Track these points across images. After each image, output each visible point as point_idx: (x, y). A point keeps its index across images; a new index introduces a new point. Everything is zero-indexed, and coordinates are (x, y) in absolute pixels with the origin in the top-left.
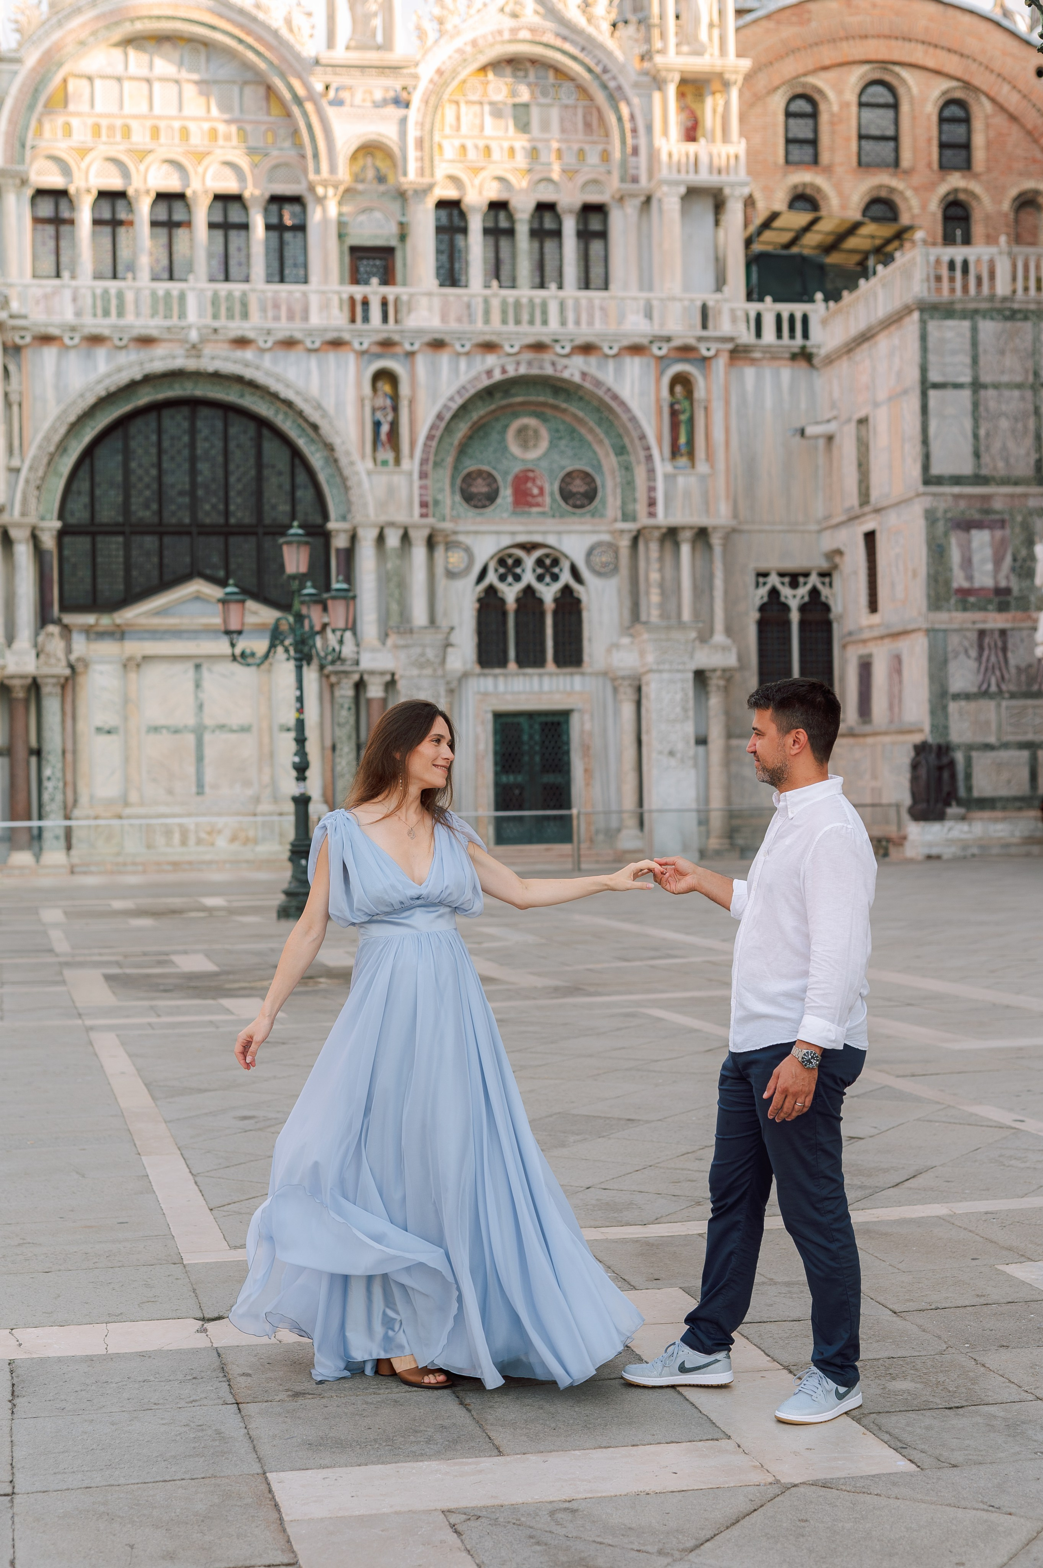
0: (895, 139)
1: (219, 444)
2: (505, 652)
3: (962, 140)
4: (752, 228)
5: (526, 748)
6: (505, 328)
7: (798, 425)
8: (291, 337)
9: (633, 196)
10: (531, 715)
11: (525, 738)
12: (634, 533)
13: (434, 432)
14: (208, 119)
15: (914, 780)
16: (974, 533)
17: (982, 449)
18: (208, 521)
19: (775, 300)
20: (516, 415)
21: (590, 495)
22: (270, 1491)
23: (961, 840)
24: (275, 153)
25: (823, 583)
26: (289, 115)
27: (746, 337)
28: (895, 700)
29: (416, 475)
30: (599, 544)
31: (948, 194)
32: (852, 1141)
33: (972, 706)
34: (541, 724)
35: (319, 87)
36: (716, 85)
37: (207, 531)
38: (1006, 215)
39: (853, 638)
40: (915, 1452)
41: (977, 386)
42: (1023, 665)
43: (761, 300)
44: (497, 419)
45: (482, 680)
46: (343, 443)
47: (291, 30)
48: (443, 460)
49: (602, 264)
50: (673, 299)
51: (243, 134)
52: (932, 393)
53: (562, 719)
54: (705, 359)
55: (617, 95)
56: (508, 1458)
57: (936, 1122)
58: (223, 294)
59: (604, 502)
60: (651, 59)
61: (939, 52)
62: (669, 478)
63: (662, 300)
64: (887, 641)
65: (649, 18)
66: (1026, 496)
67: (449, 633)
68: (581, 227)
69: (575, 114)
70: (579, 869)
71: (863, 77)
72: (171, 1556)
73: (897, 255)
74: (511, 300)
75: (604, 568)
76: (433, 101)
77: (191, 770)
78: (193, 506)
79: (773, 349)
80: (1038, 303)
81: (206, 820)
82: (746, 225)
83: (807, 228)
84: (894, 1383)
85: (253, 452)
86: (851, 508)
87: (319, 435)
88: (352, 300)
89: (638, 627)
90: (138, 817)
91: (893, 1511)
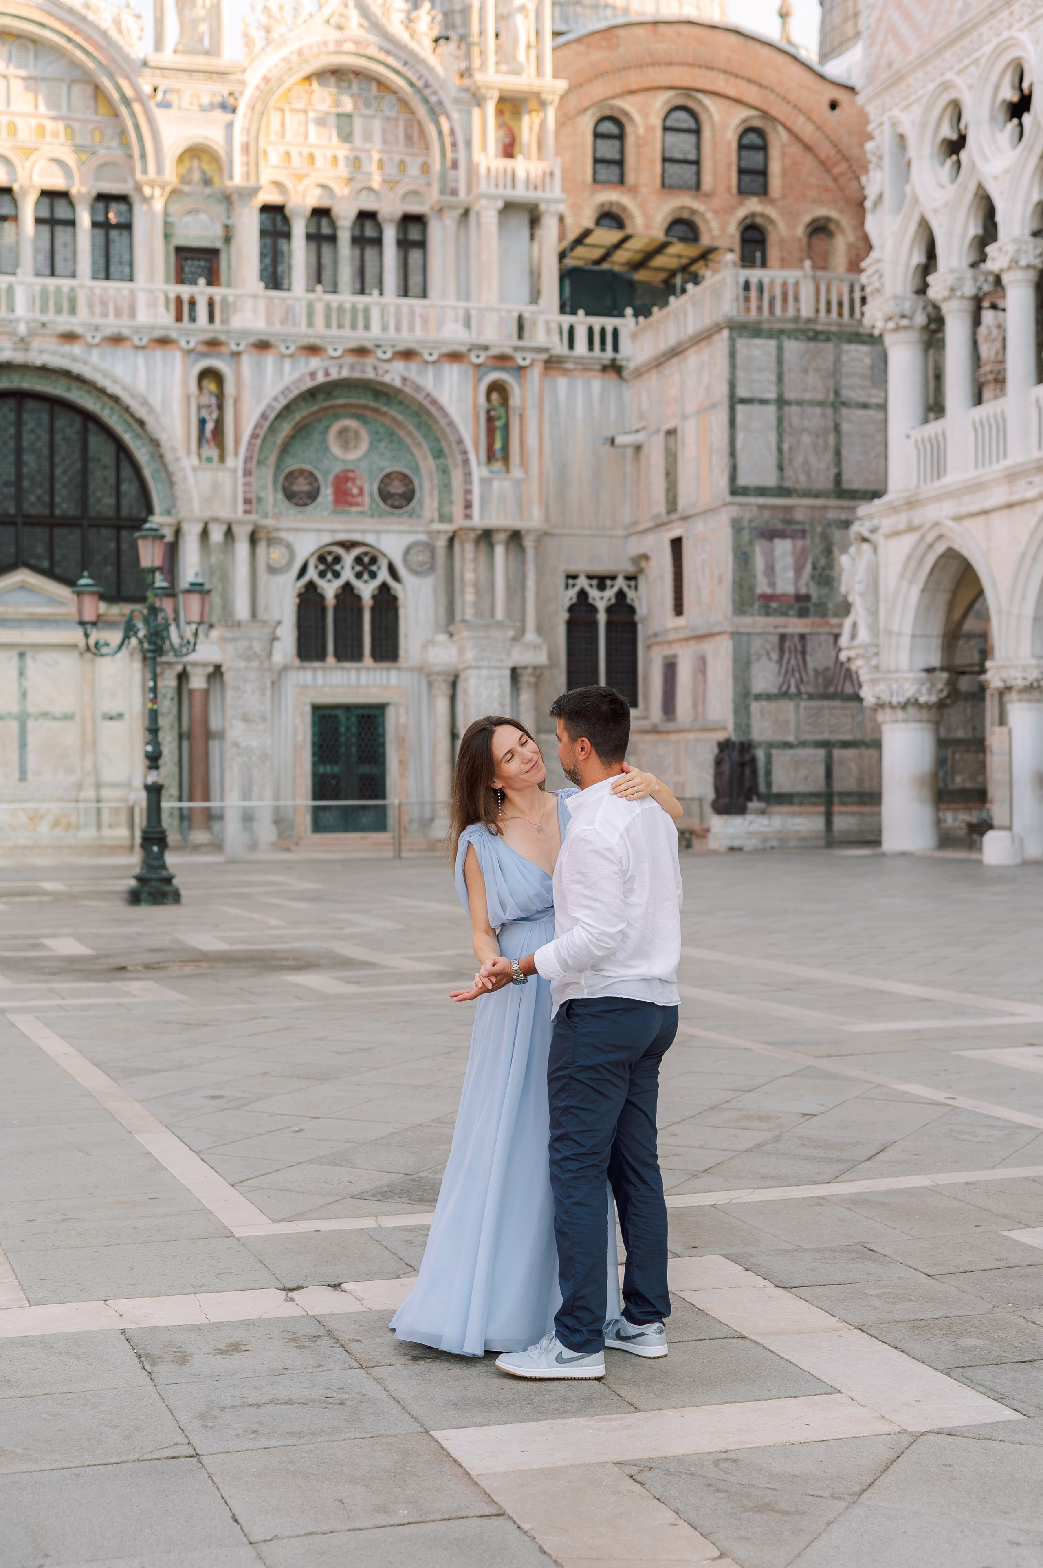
0: (697, 163)
1: (45, 437)
2: (324, 646)
3: (760, 167)
4: (566, 243)
5: (343, 739)
6: (328, 332)
7: (609, 434)
8: (119, 334)
9: (452, 208)
10: (348, 708)
11: (342, 729)
12: (450, 534)
13: (258, 431)
14: (35, 116)
15: (718, 775)
16: (777, 541)
17: (786, 462)
18: (33, 512)
19: (588, 314)
20: (337, 417)
21: (408, 496)
22: (443, 1448)
23: (761, 833)
24: (102, 151)
25: (629, 586)
26: (116, 115)
27: (560, 348)
28: (699, 699)
29: (240, 473)
30: (416, 544)
31: (746, 218)
32: (807, 1117)
33: (772, 706)
34: (358, 716)
35: (147, 89)
36: (533, 104)
37: (31, 522)
38: (800, 240)
39: (659, 639)
40: (1015, 1402)
41: (781, 402)
42: (821, 668)
43: (574, 312)
44: (319, 420)
45: (301, 673)
46: (169, 439)
47: (120, 31)
48: (266, 459)
49: (420, 273)
50: (490, 309)
51: (70, 131)
52: (740, 408)
53: (378, 712)
54: (521, 368)
55: (437, 109)
56: (648, 1414)
57: (876, 1099)
58: (51, 289)
59: (421, 503)
60: (471, 76)
61: (739, 82)
62: (485, 482)
63: (480, 310)
64: (691, 643)
65: (469, 37)
66: (825, 508)
67: (275, 627)
68: (401, 236)
69: (397, 126)
70: (400, 858)
71: (668, 102)
72: (382, 1509)
73: (708, 273)
74: (334, 305)
75: (421, 566)
76: (259, 107)
77: (14, 756)
78: (19, 496)
79: (585, 361)
80: (840, 325)
81: (29, 805)
82: (560, 240)
83: (618, 246)
84: (962, 1340)
85: (78, 445)
86: (659, 515)
87: (145, 431)
88: (179, 300)
89: (455, 626)
91: (1023, 1455)
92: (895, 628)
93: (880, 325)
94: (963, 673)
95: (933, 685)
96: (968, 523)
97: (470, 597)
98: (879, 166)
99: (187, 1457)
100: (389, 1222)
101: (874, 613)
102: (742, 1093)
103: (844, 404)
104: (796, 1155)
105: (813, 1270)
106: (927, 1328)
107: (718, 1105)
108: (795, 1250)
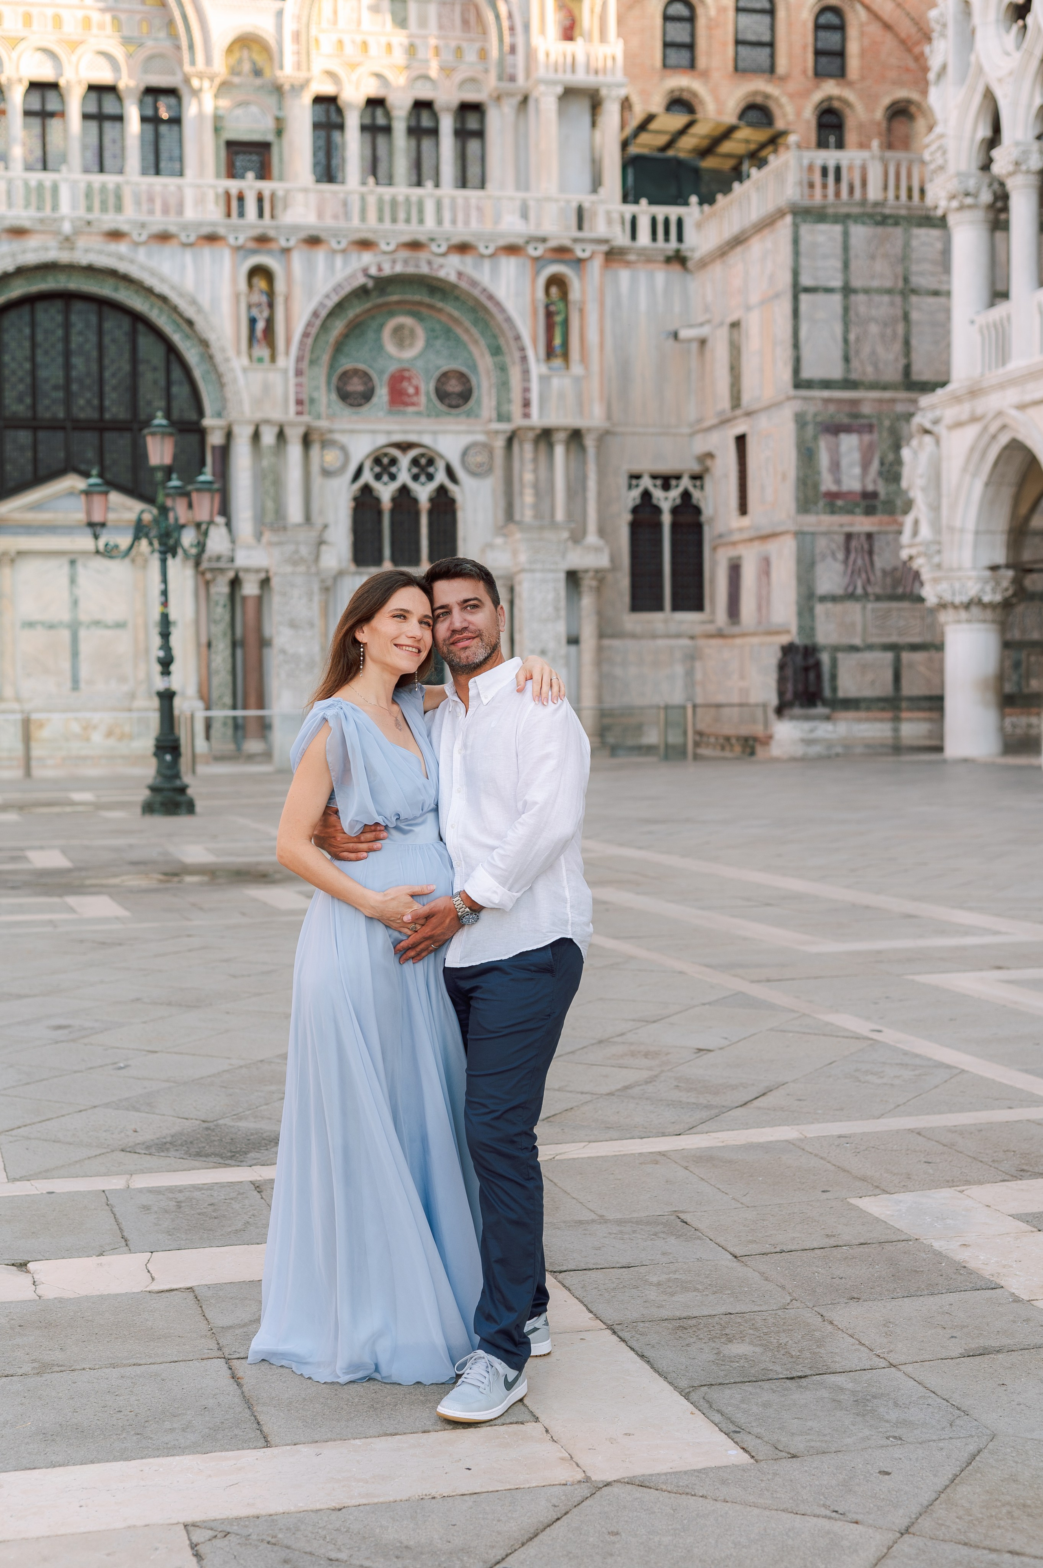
0: (771, 45)
1: (93, 338)
2: (380, 550)
3: (837, 47)
4: (629, 130)
6: (381, 226)
7: (671, 328)
8: (166, 231)
9: (510, 95)
12: (508, 434)
13: (309, 330)
14: (82, 7)
15: (781, 680)
16: (843, 436)
17: (852, 353)
18: (82, 415)
19: (651, 202)
20: (392, 314)
21: (466, 395)
23: (825, 740)
24: (150, 43)
25: (695, 486)
26: (164, 5)
27: (621, 239)
28: (763, 602)
29: (291, 373)
30: (474, 444)
31: (822, 102)
32: (702, 1053)
33: (838, 608)
37: (81, 426)
38: (879, 124)
39: (724, 540)
40: (749, 1438)
41: (847, 290)
42: (888, 568)
43: (636, 202)
44: (373, 318)
46: (218, 339)
48: (318, 358)
49: (479, 163)
50: (548, 199)
51: (117, 23)
52: (804, 298)
54: (580, 261)
56: (276, 1451)
57: (790, 1032)
58: (97, 187)
59: (479, 402)
62: (544, 380)
63: (538, 200)
64: (756, 544)
66: (893, 401)
67: (323, 531)
68: (458, 126)
69: (453, 11)
73: (771, 158)
74: (387, 198)
75: (478, 468)
77: (66, 665)
78: (68, 400)
79: (648, 252)
80: (909, 208)
81: (81, 715)
82: (623, 127)
83: (683, 131)
84: (730, 1346)
85: (127, 347)
86: (722, 412)
87: (194, 331)
88: (228, 195)
89: (512, 527)
90: (13, 712)
91: (720, 1519)
92: (958, 523)
93: (943, 204)
94: (1030, 571)
95: (998, 583)
96: (1032, 412)
97: (529, 498)
98: (943, 35)
100: (141, 1182)
101: (935, 508)
102: (645, 1023)
103: (914, 291)
104: (661, 1100)
105: (599, 1249)
106: (694, 1329)
107: (609, 1038)
108: (593, 1221)
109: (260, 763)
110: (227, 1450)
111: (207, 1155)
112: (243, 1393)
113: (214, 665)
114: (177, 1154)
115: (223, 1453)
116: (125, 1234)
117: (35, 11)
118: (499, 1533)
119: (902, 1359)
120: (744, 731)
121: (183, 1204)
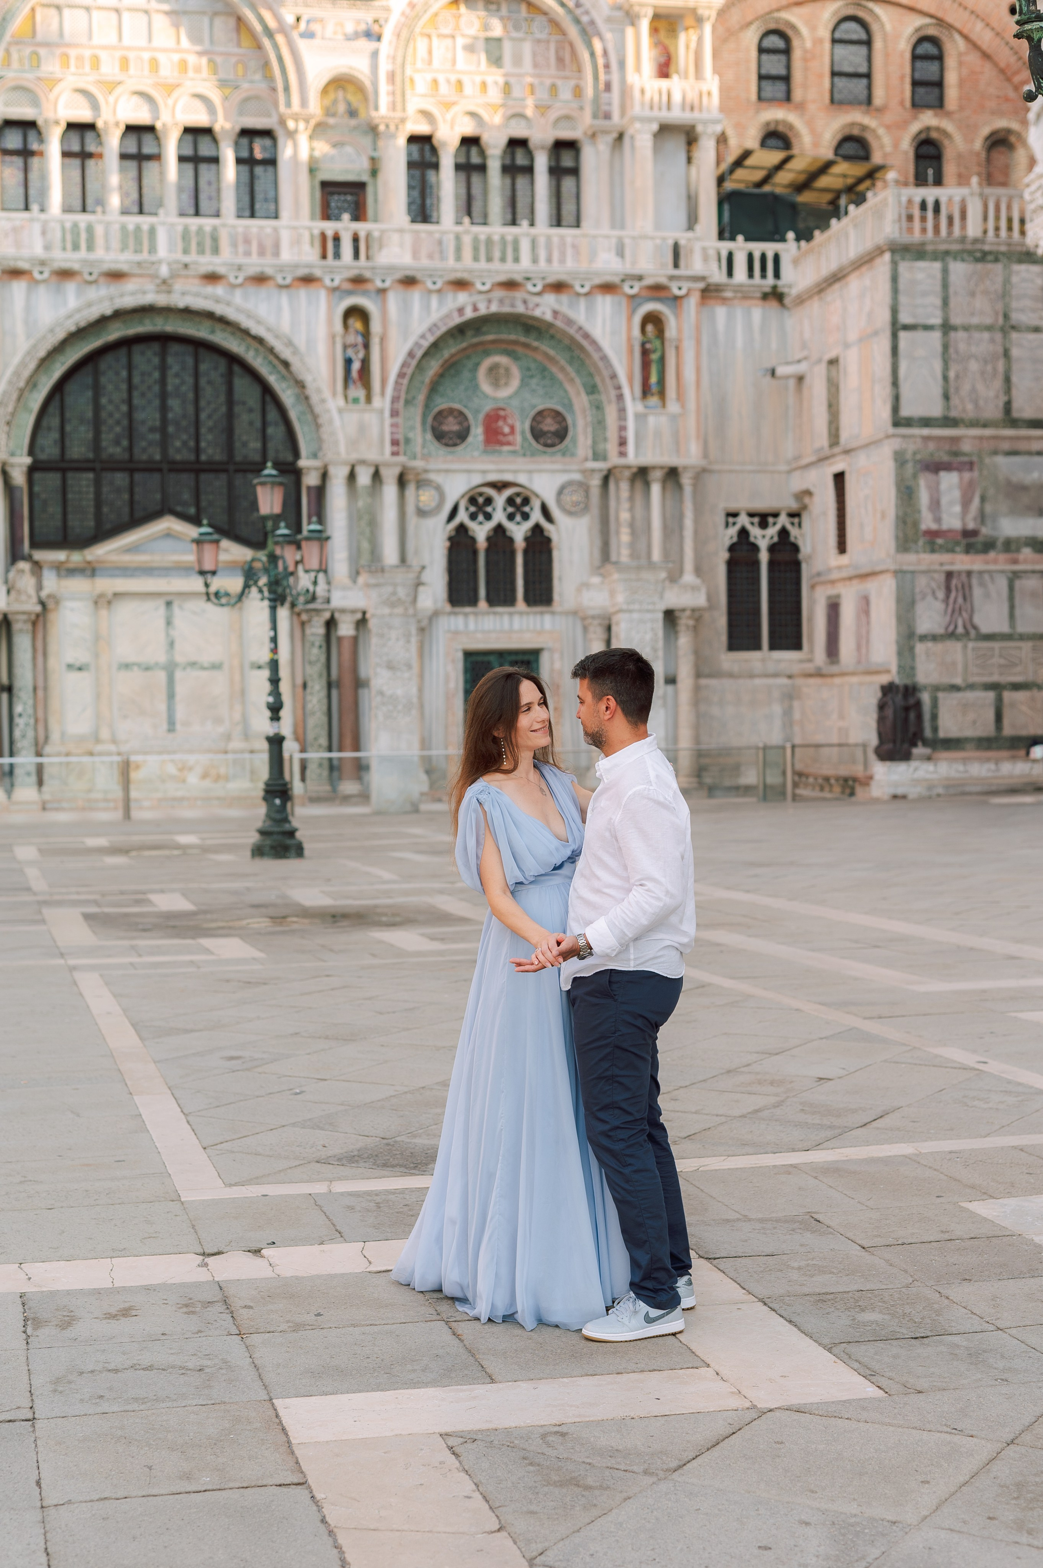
0: (868, 76)
1: (190, 380)
2: (476, 591)
3: (935, 78)
4: (724, 166)
6: (476, 266)
7: (769, 365)
8: (262, 273)
9: (605, 132)
10: (501, 654)
12: (605, 473)
13: (405, 370)
14: (178, 51)
15: (881, 720)
16: (943, 474)
17: (952, 391)
18: (178, 457)
19: (747, 239)
20: (487, 353)
21: (561, 434)
22: (277, 1416)
23: (926, 780)
24: (245, 85)
25: (793, 524)
26: (259, 47)
27: (718, 276)
28: (863, 641)
29: (387, 413)
30: (570, 483)
31: (920, 132)
32: (822, 1081)
33: (938, 647)
35: (290, 19)
36: (689, 21)
37: (177, 468)
38: (978, 154)
39: (822, 579)
40: (883, 1379)
41: (947, 328)
43: (733, 238)
44: (468, 357)
45: (452, 619)
46: (314, 380)
48: (414, 398)
49: (574, 201)
50: (644, 237)
51: (214, 67)
52: (903, 335)
53: (532, 658)
54: (677, 298)
55: (589, 29)
56: (500, 1385)
57: (902, 1063)
58: (193, 228)
59: (574, 441)
62: (640, 418)
63: (633, 238)
64: (855, 582)
66: (994, 438)
67: (420, 573)
68: (553, 164)
69: (548, 49)
71: (836, 12)
72: (187, 1477)
73: (869, 195)
74: (482, 237)
75: (575, 507)
76: (404, 34)
77: (162, 707)
78: (164, 443)
79: (744, 289)
80: (1009, 245)
81: (177, 757)
82: (718, 163)
83: (779, 167)
84: (862, 1314)
85: (223, 388)
86: (821, 449)
87: (290, 373)
88: (323, 236)
89: (609, 567)
90: (109, 754)
91: (863, 1433)
97: (625, 537)
99: (23, 1420)
100: (340, 1187)
102: (768, 1055)
103: (1013, 328)
104: (789, 1122)
105: (746, 1241)
106: (832, 1302)
107: (737, 1068)
108: (738, 1220)
109: (356, 804)
110: (461, 1385)
111: (393, 1166)
112: (465, 1345)
113: (309, 706)
114: (367, 1165)
115: (459, 1387)
116: (338, 1228)
117: (131, 55)
118: (688, 1442)
119: (1008, 1324)
120: (843, 771)
121: (382, 1205)
